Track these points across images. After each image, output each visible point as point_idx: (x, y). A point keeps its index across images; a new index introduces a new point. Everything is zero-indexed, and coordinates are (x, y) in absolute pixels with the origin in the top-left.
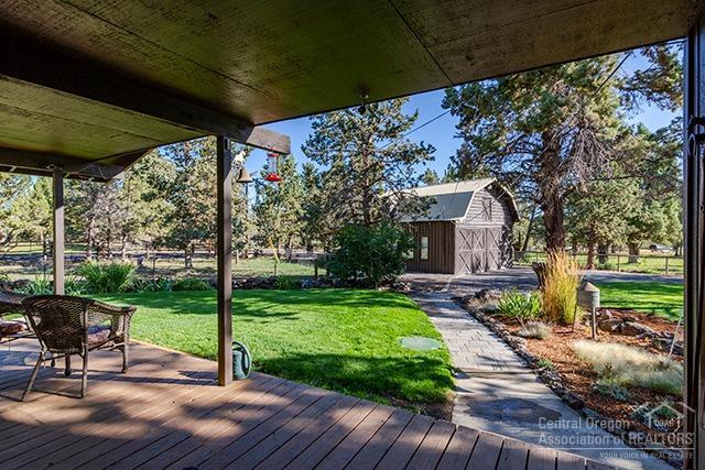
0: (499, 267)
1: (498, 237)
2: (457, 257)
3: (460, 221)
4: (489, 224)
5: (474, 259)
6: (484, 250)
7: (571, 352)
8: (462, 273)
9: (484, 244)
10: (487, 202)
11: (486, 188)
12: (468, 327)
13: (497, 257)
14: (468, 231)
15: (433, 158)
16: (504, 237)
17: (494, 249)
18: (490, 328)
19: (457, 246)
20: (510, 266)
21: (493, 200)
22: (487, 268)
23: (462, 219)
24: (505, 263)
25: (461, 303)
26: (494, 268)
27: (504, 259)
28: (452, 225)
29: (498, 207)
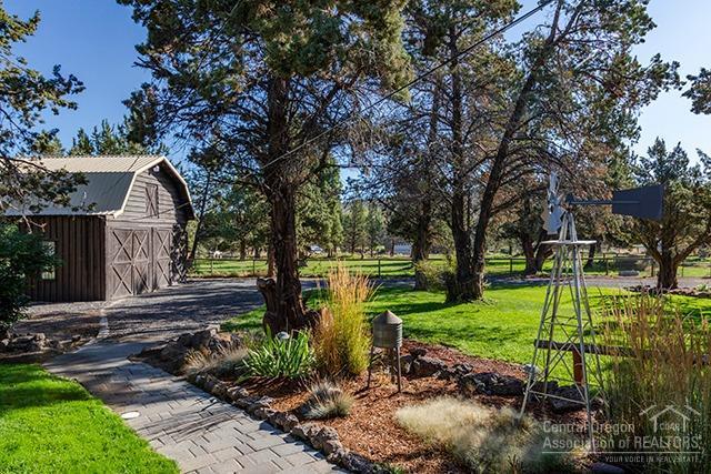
0: (170, 284)
1: (167, 241)
2: (109, 272)
3: (115, 217)
4: (155, 223)
5: (136, 275)
6: (149, 260)
7: (401, 431)
8: (118, 298)
9: (150, 252)
10: (152, 190)
11: (151, 170)
12: (208, 423)
13: (166, 269)
14: (126, 233)
15: (73, 106)
16: (176, 240)
17: (164, 259)
18: (253, 413)
19: (108, 257)
20: (182, 280)
21: (161, 187)
22: (155, 286)
23: (117, 214)
24: (178, 276)
25: (166, 360)
26: (164, 285)
27: (175, 271)
28: (100, 222)
29: (166, 198)
